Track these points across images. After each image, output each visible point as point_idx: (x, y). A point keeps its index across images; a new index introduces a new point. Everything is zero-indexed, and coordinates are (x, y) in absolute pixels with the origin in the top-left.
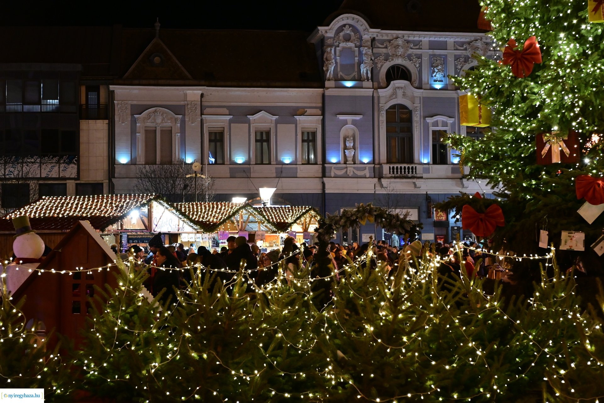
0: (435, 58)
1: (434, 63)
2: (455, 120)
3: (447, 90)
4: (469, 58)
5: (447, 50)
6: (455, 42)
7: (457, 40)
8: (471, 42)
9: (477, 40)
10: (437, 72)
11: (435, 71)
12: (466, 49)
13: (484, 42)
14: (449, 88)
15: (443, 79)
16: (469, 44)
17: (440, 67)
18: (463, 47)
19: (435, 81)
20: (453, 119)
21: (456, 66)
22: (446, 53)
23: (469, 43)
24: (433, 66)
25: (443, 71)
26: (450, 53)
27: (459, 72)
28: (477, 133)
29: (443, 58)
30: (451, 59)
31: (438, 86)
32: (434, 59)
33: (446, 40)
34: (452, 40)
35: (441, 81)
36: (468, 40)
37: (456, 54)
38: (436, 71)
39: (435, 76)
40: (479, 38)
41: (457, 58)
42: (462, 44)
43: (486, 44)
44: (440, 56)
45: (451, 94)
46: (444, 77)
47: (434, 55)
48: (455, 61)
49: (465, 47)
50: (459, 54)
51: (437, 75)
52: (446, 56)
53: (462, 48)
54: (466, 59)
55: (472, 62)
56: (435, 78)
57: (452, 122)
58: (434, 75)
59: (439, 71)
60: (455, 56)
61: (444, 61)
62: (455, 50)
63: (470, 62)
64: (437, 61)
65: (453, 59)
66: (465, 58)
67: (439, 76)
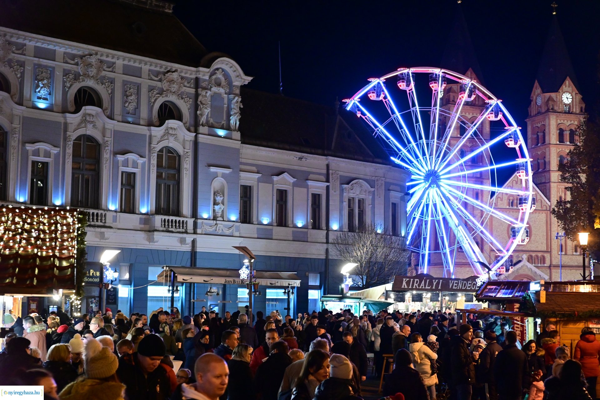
0: (40, 69)
1: (38, 75)
2: (60, 150)
3: (52, 111)
4: (80, 75)
5: (55, 61)
6: (65, 53)
7: (69, 51)
8: (85, 56)
9: (91, 55)
10: (42, 87)
11: (39, 86)
12: (77, 64)
13: (99, 59)
14: (55, 109)
15: (48, 97)
16: (82, 59)
17: (45, 82)
18: (74, 60)
19: (39, 98)
20: (58, 149)
21: (64, 82)
22: (54, 65)
23: (82, 57)
24: (37, 78)
25: (49, 87)
26: (59, 66)
27: (68, 91)
28: (82, 170)
29: (50, 71)
30: (59, 74)
31: (42, 105)
32: (39, 71)
33: (54, 48)
34: (63, 50)
35: (45, 99)
36: (80, 53)
37: (65, 68)
38: (41, 85)
39: (39, 92)
40: (94, 52)
41: (66, 73)
42: (73, 57)
43: (100, 62)
44: (46, 67)
45: (58, 117)
46: (50, 94)
47: (40, 66)
48: (63, 76)
49: (76, 61)
50: (69, 68)
51: (42, 92)
52: (54, 68)
53: (72, 62)
54: (77, 77)
55: (83, 81)
56: (39, 94)
57: (56, 152)
58: (37, 90)
59: (44, 86)
60: (64, 70)
61: (50, 74)
62: (64, 63)
63: (81, 80)
64: (42, 73)
65: (62, 74)
66: (75, 75)
67: (43, 92)
